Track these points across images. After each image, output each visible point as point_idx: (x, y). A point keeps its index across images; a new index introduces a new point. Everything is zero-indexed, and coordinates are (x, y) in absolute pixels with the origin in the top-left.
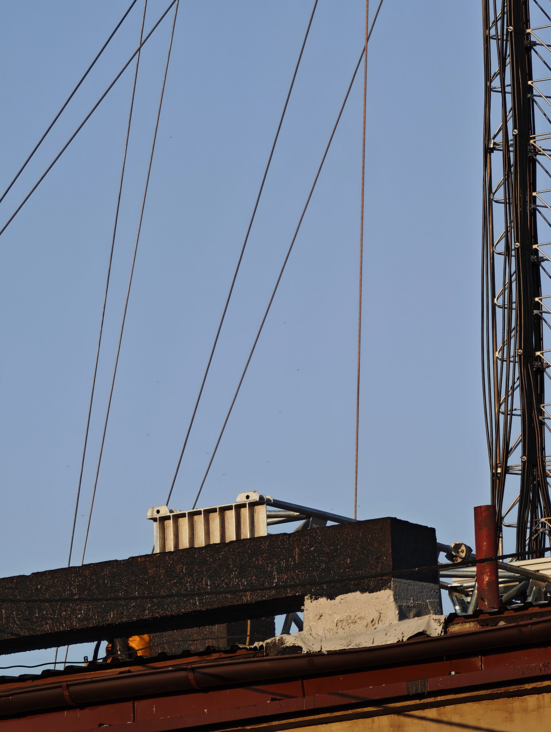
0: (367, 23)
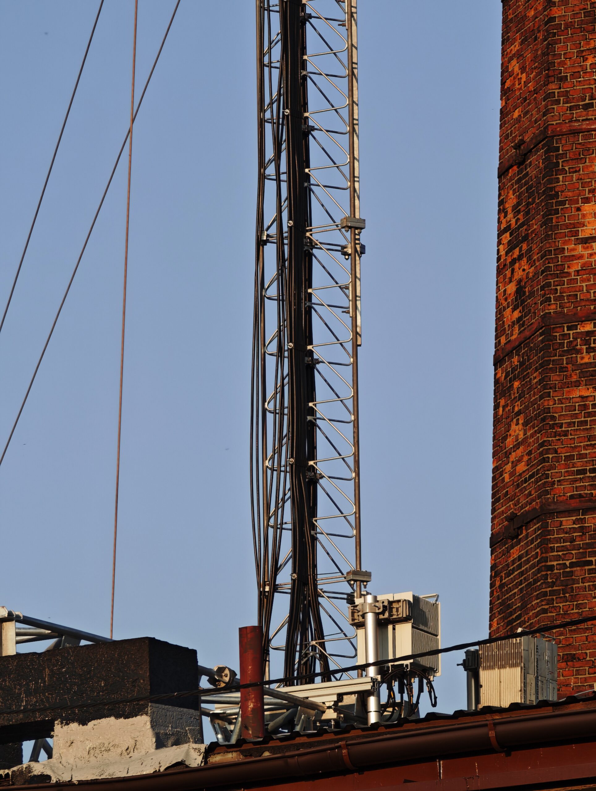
0: (133, 102)
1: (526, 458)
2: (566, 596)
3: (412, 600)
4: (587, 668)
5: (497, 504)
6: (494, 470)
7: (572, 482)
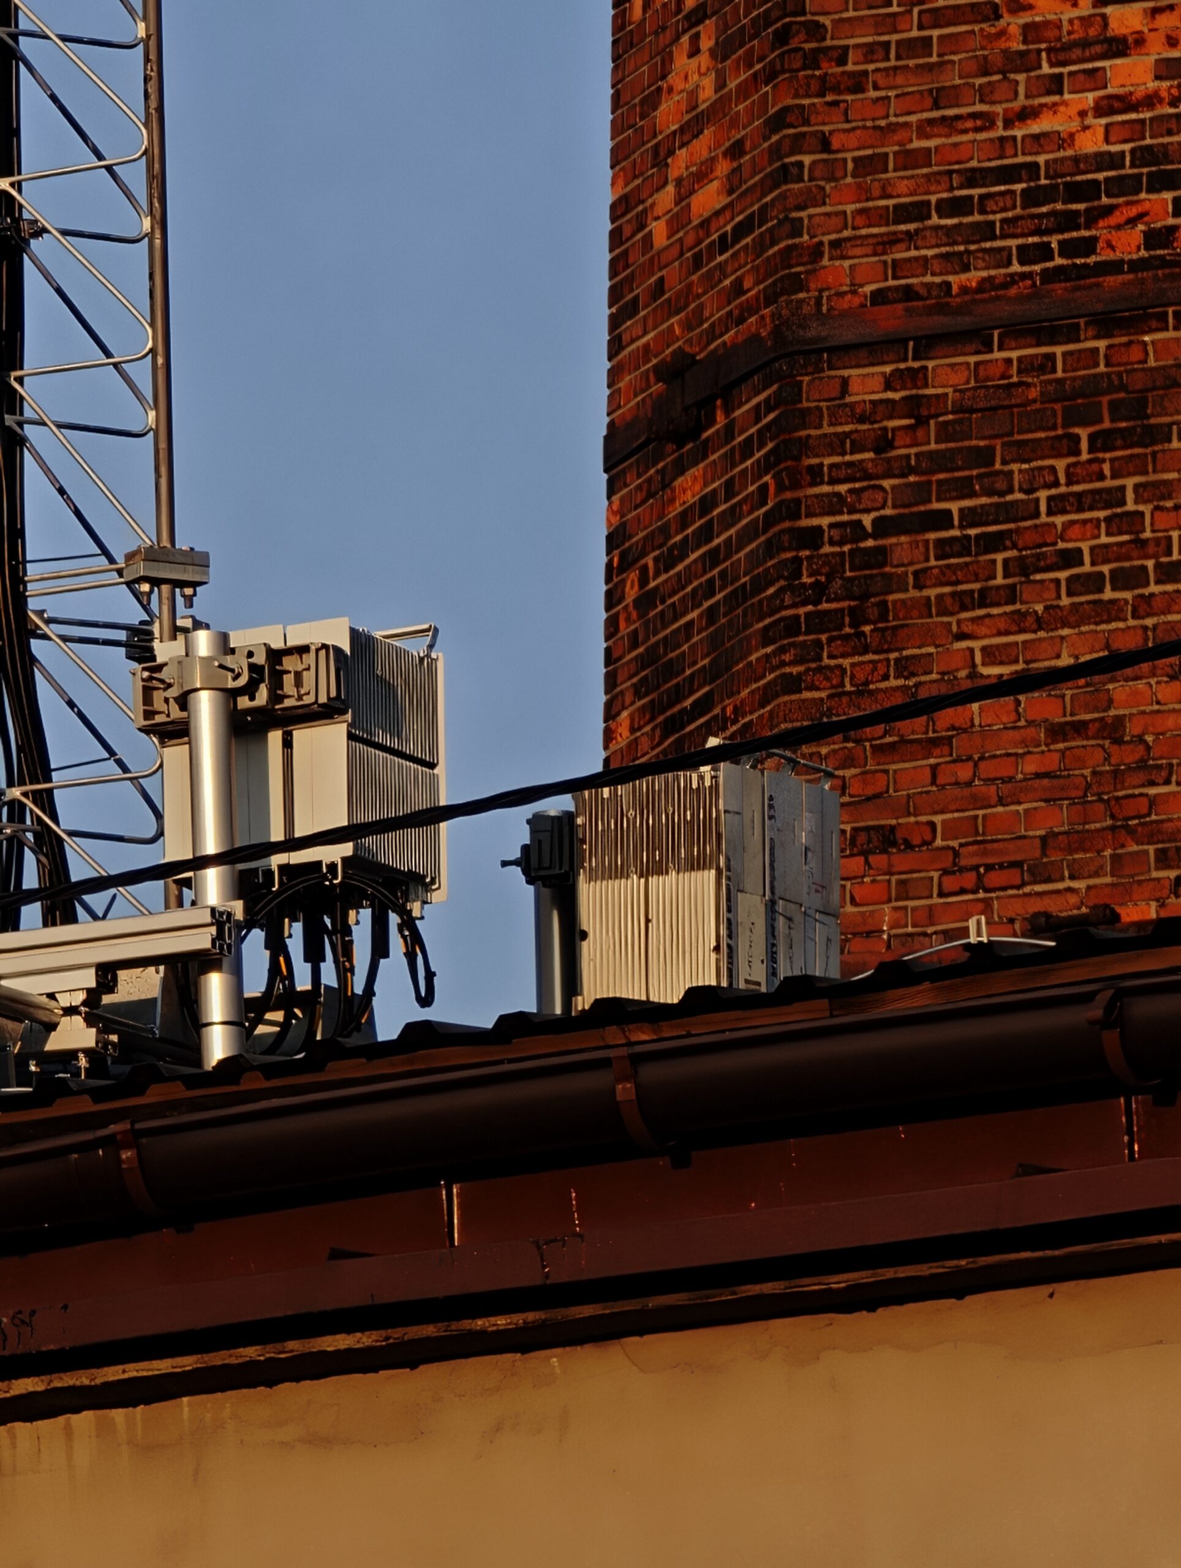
1: (723, 168)
2: (863, 633)
3: (347, 649)
4: (935, 875)
5: (629, 323)
6: (618, 209)
7: (880, 248)
